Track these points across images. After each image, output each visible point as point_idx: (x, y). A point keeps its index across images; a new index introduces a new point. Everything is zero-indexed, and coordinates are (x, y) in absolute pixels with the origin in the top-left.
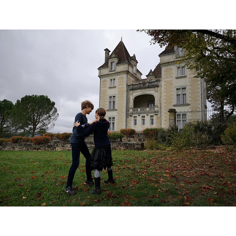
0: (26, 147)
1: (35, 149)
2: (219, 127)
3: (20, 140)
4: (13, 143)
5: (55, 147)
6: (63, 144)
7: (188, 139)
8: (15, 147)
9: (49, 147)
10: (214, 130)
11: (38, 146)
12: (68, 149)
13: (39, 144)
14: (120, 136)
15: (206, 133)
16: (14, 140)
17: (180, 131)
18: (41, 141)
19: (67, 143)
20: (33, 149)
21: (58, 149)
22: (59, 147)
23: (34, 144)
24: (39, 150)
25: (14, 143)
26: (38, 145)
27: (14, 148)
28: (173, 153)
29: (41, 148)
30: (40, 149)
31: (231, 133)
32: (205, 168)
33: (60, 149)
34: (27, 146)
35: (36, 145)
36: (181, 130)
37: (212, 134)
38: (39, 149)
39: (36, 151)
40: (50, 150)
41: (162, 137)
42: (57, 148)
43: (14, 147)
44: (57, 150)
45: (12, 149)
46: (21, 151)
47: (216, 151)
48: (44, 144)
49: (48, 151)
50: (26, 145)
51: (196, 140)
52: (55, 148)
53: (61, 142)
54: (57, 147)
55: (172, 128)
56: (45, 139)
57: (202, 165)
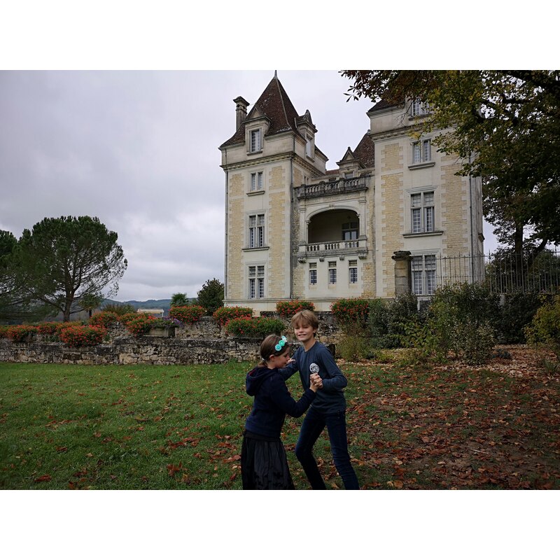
0: (45, 354)
1: (69, 357)
3: (32, 336)
4: (14, 342)
5: (117, 353)
6: (136, 347)
8: (19, 352)
9: (102, 352)
11: (76, 351)
12: (148, 358)
13: (78, 346)
14: (277, 329)
16: (15, 336)
18: (83, 340)
19: (147, 345)
20: (64, 359)
21: (126, 358)
22: (127, 353)
23: (65, 346)
24: (78, 362)
25: (16, 342)
26: (75, 349)
27: (16, 355)
29: (83, 355)
30: (82, 359)
33: (130, 358)
34: (49, 351)
35: (71, 349)
36: (425, 304)
37: (500, 317)
38: (78, 357)
39: (72, 362)
40: (105, 361)
42: (121, 356)
43: (17, 353)
44: (123, 360)
45: (12, 358)
46: (34, 362)
48: (90, 346)
49: (101, 363)
50: (47, 349)
52: (118, 355)
53: (131, 341)
54: (123, 353)
56: (91, 333)
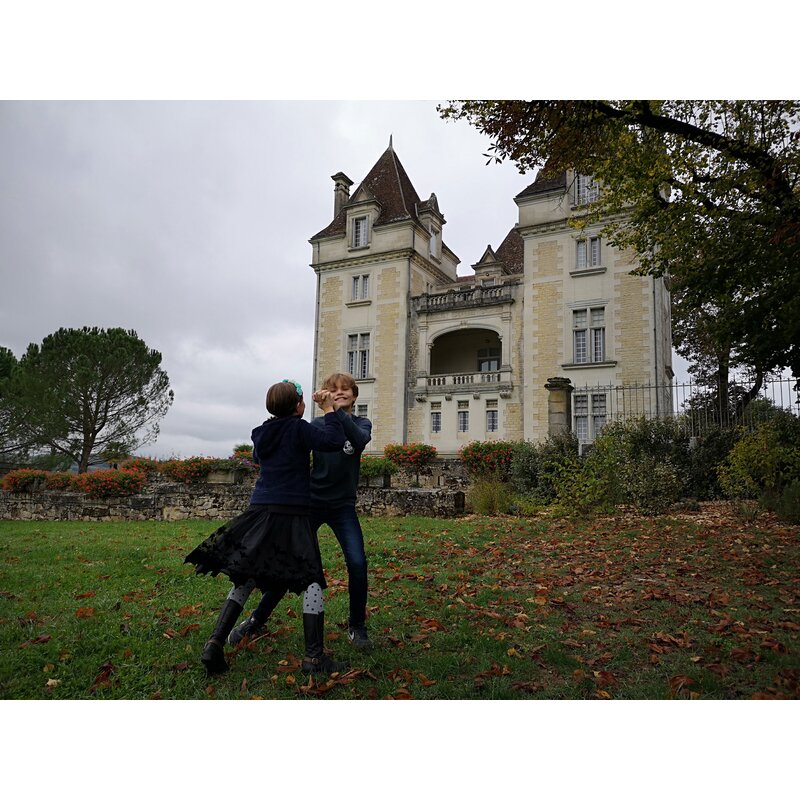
0: (57, 508)
1: (91, 513)
2: (710, 439)
3: (40, 483)
4: (13, 493)
5: (160, 506)
6: (187, 497)
7: (612, 478)
8: (20, 506)
9: (139, 505)
10: (696, 450)
11: (102, 504)
12: (204, 513)
13: (105, 497)
14: (386, 471)
15: (668, 459)
16: (15, 483)
17: (584, 451)
18: (113, 487)
19: (204, 495)
20: (83, 515)
21: (172, 513)
22: (174, 506)
23: (86, 498)
24: (103, 519)
25: (15, 492)
26: (100, 501)
27: (15, 511)
28: (561, 528)
29: (111, 510)
30: (109, 515)
31: (749, 460)
32: (663, 575)
33: (178, 514)
34: (63, 504)
35: (95, 501)
36: (587, 448)
37: (690, 463)
38: (104, 513)
39: (95, 519)
40: (144, 518)
41: (524, 472)
42: (166, 511)
43: (16, 508)
44: (168, 516)
45: (8, 515)
46: (40, 520)
47: (701, 519)
48: (122, 496)
49: (137, 519)
50: (60, 501)
51: (638, 481)
52: (161, 509)
53: (181, 489)
54: (168, 505)
55: (558, 442)
56: (125, 479)
57: (654, 565)
